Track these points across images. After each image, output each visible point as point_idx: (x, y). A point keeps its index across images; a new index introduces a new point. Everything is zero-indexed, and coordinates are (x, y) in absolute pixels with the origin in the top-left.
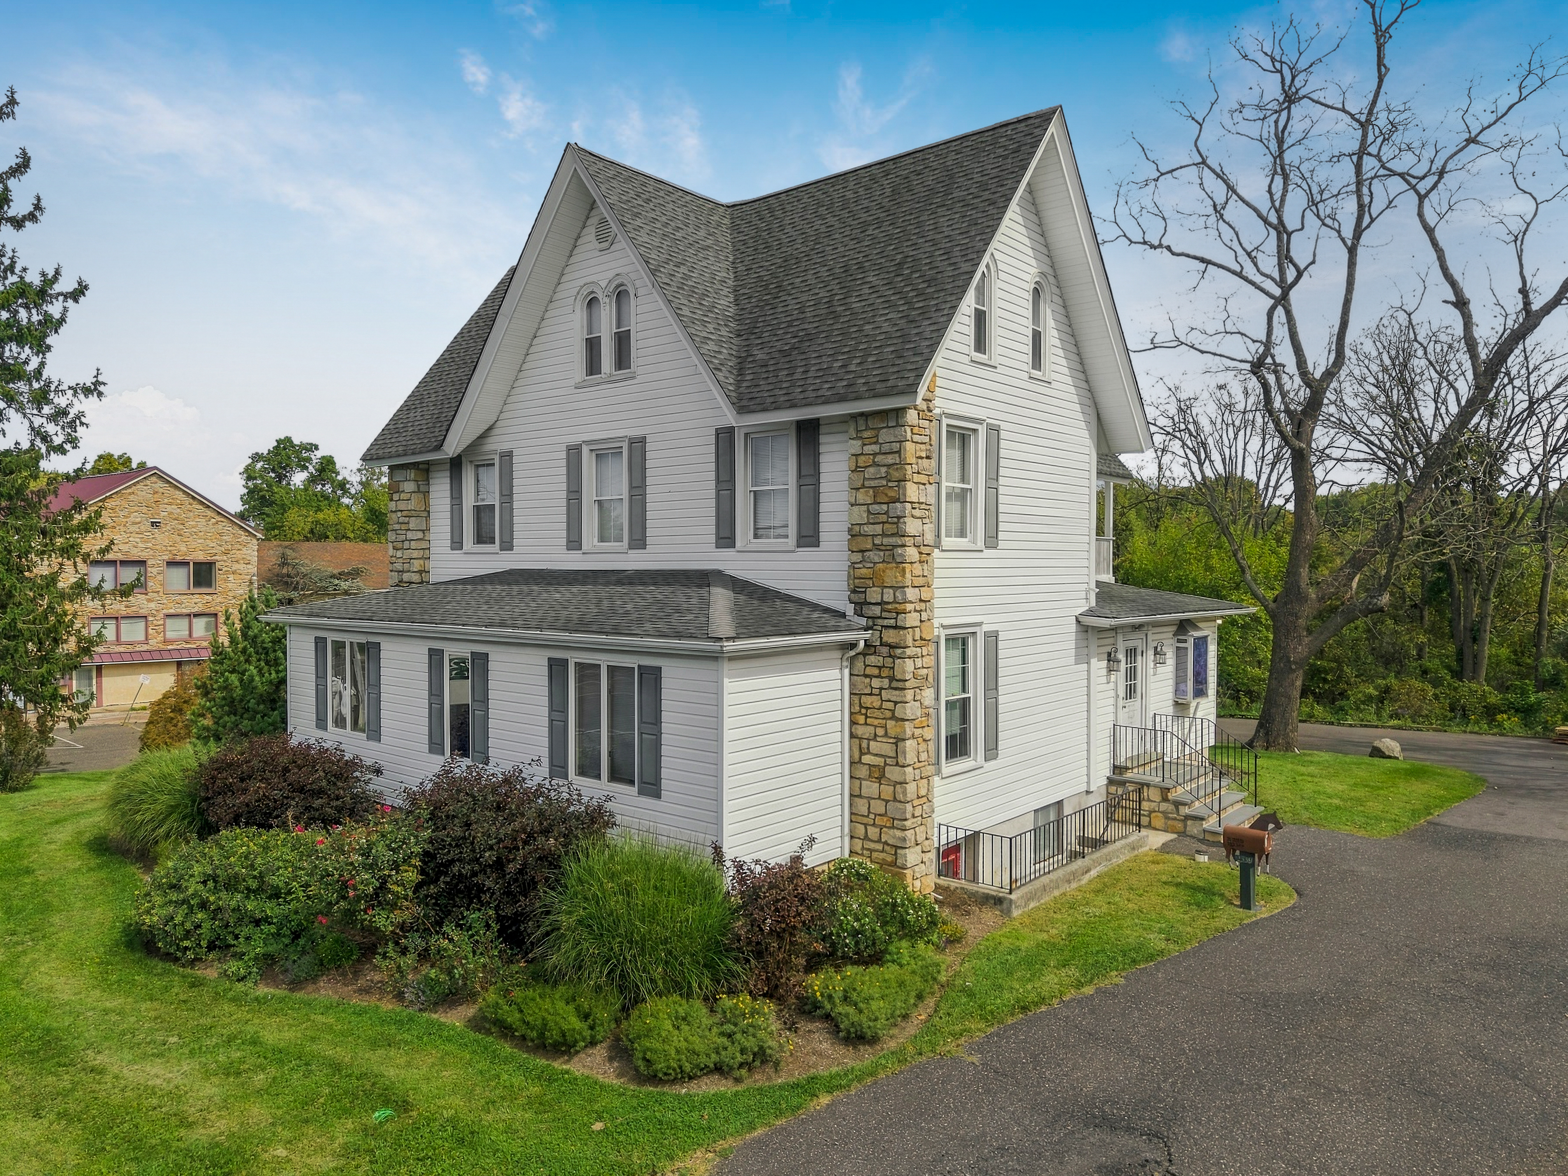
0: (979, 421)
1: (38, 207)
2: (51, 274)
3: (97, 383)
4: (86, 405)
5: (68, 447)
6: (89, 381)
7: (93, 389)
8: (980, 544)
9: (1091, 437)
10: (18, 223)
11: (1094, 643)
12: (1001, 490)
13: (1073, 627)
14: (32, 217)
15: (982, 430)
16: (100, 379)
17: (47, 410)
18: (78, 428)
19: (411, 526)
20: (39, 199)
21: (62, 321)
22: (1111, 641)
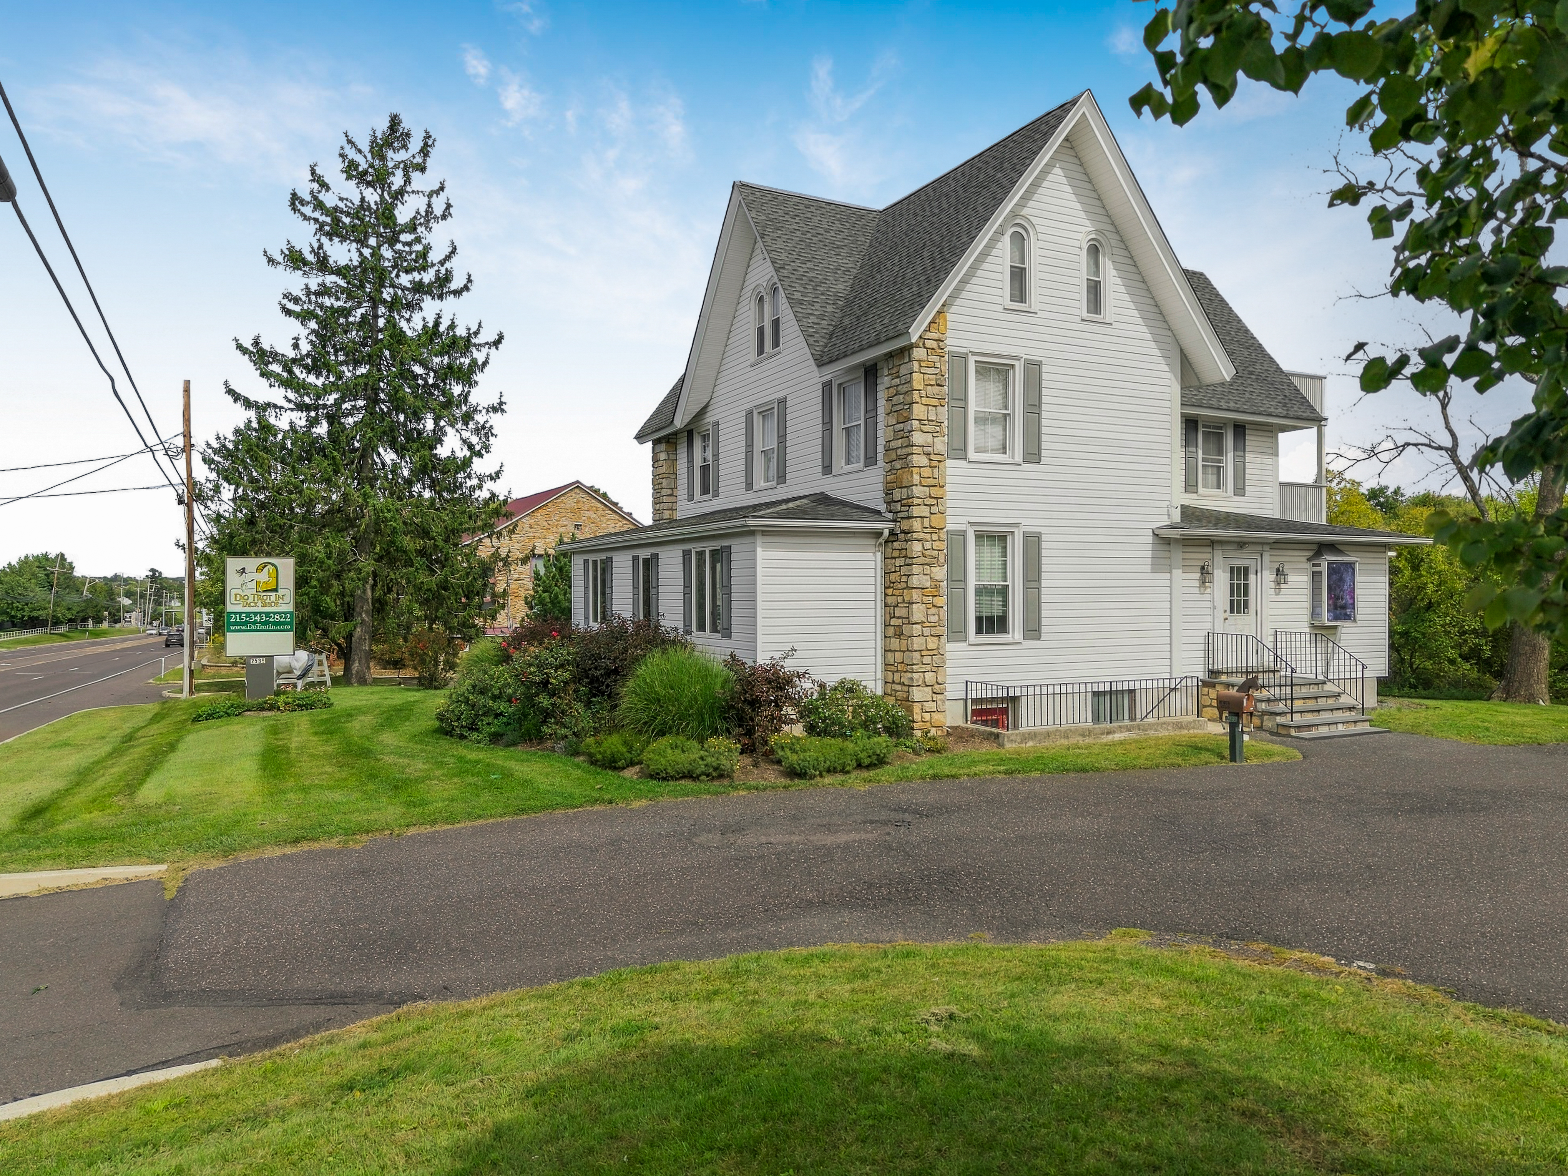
0: (1018, 358)
1: (469, 280)
2: (474, 329)
3: (501, 403)
4: (495, 420)
5: (483, 452)
6: (495, 401)
7: (498, 408)
8: (1019, 458)
9: (1172, 371)
10: (457, 293)
11: (1178, 554)
12: (1044, 415)
13: (1150, 539)
14: (466, 288)
15: (1019, 366)
16: (503, 400)
17: (471, 425)
18: (491, 438)
19: (664, 485)
20: (469, 276)
21: (485, 364)
22: (1209, 556)
